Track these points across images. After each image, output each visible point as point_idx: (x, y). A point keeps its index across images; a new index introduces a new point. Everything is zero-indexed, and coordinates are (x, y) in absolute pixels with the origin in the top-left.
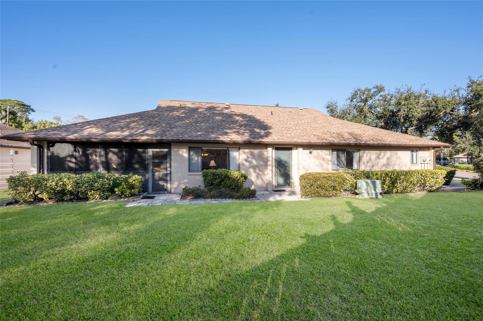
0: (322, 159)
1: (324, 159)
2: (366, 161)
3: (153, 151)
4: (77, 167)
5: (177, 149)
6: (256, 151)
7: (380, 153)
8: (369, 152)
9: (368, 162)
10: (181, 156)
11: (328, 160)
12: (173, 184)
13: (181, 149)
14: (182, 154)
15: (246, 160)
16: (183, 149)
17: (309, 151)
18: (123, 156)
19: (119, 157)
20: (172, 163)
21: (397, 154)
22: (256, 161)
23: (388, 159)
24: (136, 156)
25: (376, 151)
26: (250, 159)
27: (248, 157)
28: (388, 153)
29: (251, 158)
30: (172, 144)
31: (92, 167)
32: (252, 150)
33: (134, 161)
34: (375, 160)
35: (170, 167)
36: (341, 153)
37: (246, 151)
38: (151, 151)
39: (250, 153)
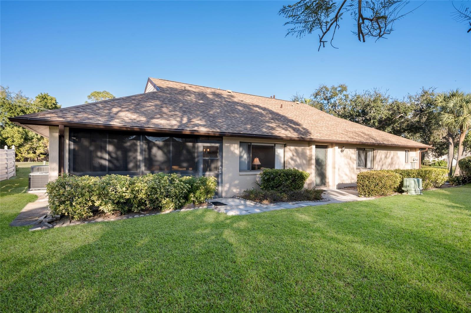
0: (349, 158)
1: (351, 158)
2: (378, 161)
3: (204, 146)
4: (111, 165)
5: (228, 144)
6: (300, 149)
7: (387, 152)
8: (380, 152)
9: (379, 161)
10: (233, 153)
11: (353, 159)
12: (224, 186)
13: (233, 144)
14: (234, 151)
15: (292, 159)
16: (235, 144)
17: (341, 149)
18: (169, 152)
19: (165, 153)
20: (224, 161)
21: (397, 154)
22: (300, 158)
23: (392, 158)
24: (185, 152)
25: (385, 151)
26: (294, 158)
27: (293, 155)
28: (392, 153)
29: (296, 157)
30: (224, 137)
31: (131, 165)
32: (297, 148)
33: (182, 158)
34: (384, 160)
35: (222, 166)
36: (361, 152)
37: (292, 148)
38: (201, 146)
39: (295, 150)
